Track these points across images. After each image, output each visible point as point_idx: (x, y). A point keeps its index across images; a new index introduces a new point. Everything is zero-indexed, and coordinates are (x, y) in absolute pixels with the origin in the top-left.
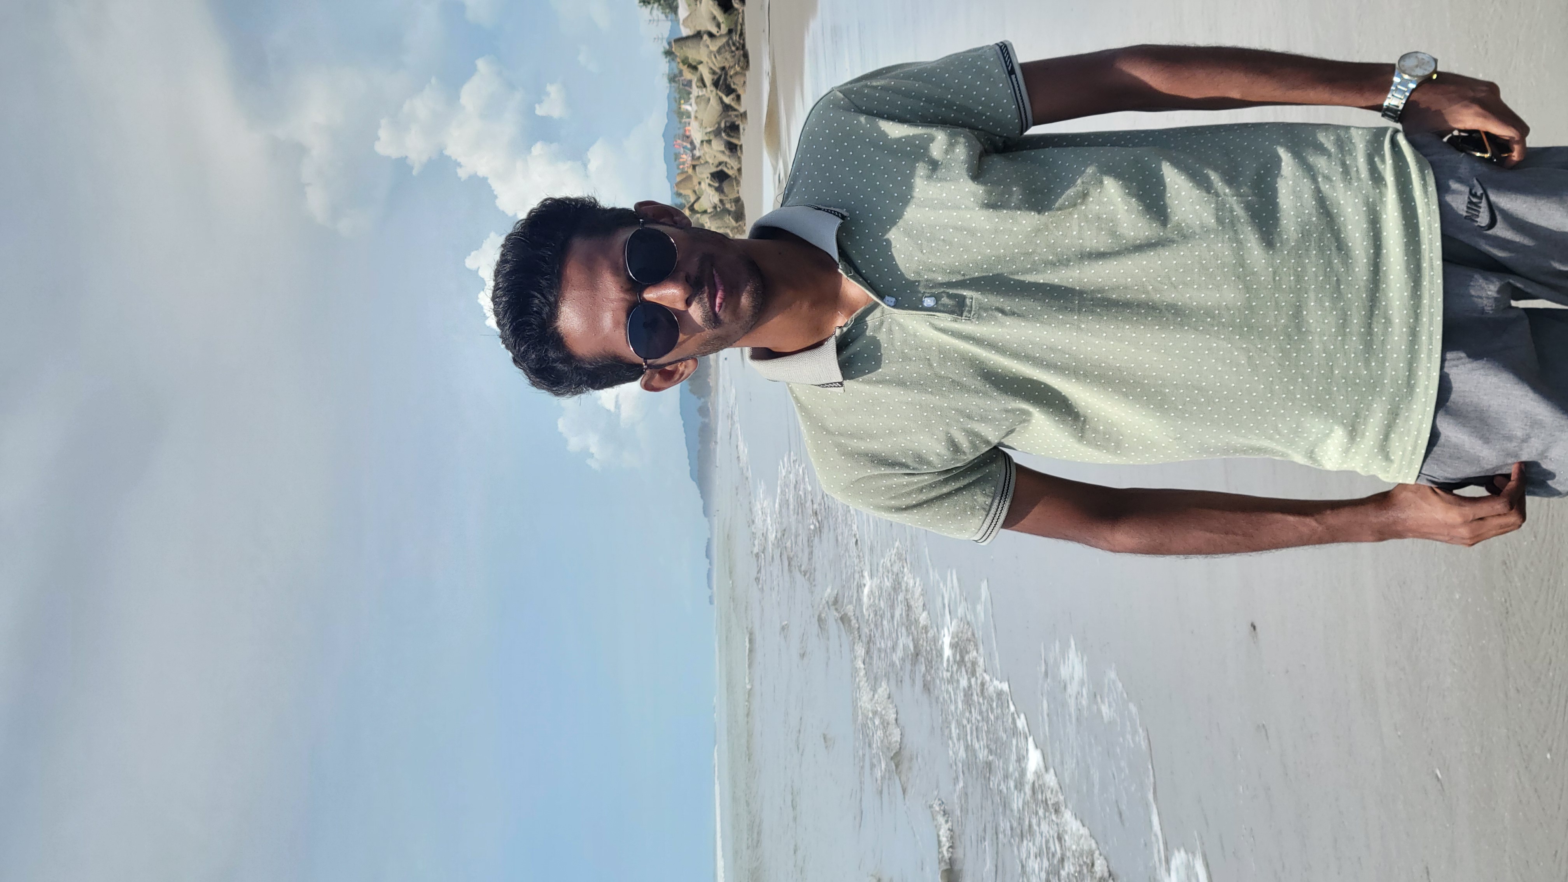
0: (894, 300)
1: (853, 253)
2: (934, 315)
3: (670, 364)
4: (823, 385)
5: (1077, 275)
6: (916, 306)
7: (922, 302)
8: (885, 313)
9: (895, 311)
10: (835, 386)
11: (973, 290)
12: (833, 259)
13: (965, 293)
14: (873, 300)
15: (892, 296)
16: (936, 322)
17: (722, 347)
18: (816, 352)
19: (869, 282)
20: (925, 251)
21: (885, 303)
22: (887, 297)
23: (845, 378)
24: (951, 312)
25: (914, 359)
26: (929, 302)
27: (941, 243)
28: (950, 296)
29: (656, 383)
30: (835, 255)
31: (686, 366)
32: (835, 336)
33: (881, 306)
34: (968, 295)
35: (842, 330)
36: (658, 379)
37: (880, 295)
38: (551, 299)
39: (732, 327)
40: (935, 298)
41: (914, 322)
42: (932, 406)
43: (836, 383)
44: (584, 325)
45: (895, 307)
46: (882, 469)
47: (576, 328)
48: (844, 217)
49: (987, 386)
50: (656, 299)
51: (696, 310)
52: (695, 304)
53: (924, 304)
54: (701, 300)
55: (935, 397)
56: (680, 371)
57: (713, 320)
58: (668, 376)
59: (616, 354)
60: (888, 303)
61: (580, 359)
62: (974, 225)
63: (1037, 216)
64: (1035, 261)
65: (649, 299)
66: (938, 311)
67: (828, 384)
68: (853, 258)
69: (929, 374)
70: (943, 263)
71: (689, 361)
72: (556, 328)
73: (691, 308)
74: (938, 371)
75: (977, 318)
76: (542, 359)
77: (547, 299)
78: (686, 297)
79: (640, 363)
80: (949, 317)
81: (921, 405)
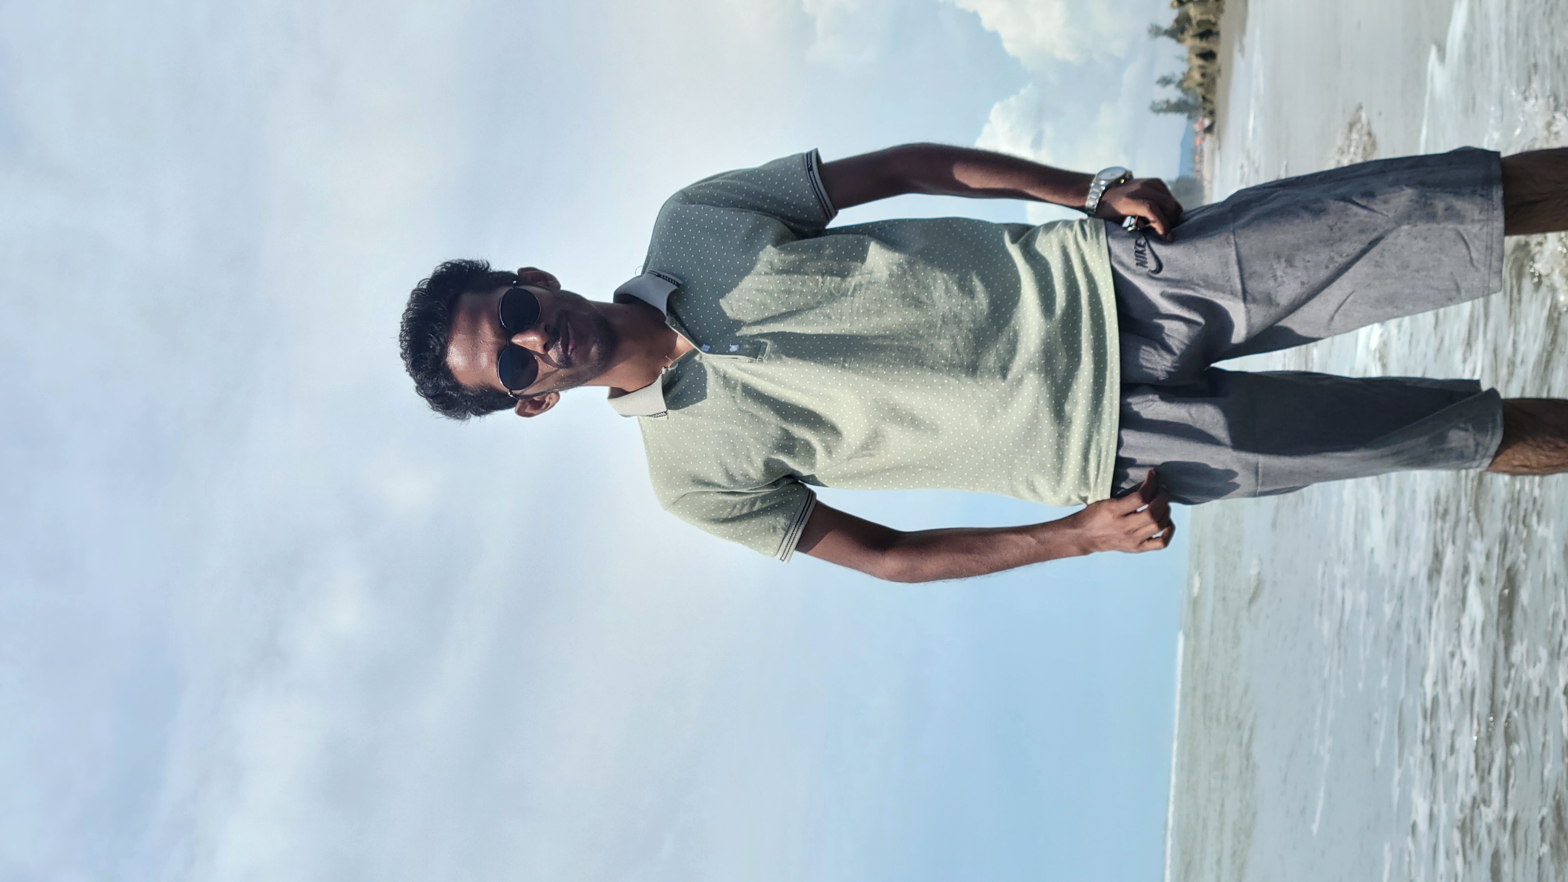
0: (709, 347)
1: (680, 311)
2: (737, 358)
3: (536, 395)
4: (654, 415)
5: (848, 327)
6: (725, 351)
7: (730, 348)
8: (703, 358)
9: (710, 356)
10: (660, 416)
11: (768, 339)
12: (663, 314)
13: (762, 340)
14: (692, 347)
15: (708, 345)
16: (739, 364)
17: (576, 384)
18: (649, 387)
19: (691, 333)
20: (734, 309)
21: (700, 349)
22: (704, 346)
23: (669, 409)
24: (748, 355)
25: (723, 396)
26: (734, 348)
27: (747, 303)
28: (749, 344)
29: (528, 410)
30: (664, 311)
31: (550, 398)
32: (663, 375)
33: (698, 352)
34: (763, 342)
35: (667, 370)
36: (529, 407)
37: (699, 344)
38: (442, 340)
39: (583, 368)
40: (739, 345)
41: (724, 364)
42: (736, 434)
43: (662, 413)
44: (466, 362)
45: (708, 352)
46: (700, 487)
47: (460, 363)
48: (678, 285)
49: (778, 419)
50: (521, 343)
51: (553, 354)
52: (553, 349)
53: (730, 350)
54: (557, 345)
55: (739, 427)
56: (546, 402)
57: (566, 361)
58: (537, 405)
59: (491, 386)
60: (704, 350)
61: (465, 388)
62: (772, 288)
63: (821, 280)
64: (816, 313)
65: (515, 343)
66: (740, 355)
67: (657, 414)
68: (679, 314)
69: (734, 409)
70: (749, 318)
71: (553, 394)
72: (445, 363)
73: (549, 353)
74: (740, 406)
75: (768, 359)
76: (436, 387)
77: (439, 340)
78: (544, 343)
79: (509, 393)
80: (747, 359)
81: (728, 434)
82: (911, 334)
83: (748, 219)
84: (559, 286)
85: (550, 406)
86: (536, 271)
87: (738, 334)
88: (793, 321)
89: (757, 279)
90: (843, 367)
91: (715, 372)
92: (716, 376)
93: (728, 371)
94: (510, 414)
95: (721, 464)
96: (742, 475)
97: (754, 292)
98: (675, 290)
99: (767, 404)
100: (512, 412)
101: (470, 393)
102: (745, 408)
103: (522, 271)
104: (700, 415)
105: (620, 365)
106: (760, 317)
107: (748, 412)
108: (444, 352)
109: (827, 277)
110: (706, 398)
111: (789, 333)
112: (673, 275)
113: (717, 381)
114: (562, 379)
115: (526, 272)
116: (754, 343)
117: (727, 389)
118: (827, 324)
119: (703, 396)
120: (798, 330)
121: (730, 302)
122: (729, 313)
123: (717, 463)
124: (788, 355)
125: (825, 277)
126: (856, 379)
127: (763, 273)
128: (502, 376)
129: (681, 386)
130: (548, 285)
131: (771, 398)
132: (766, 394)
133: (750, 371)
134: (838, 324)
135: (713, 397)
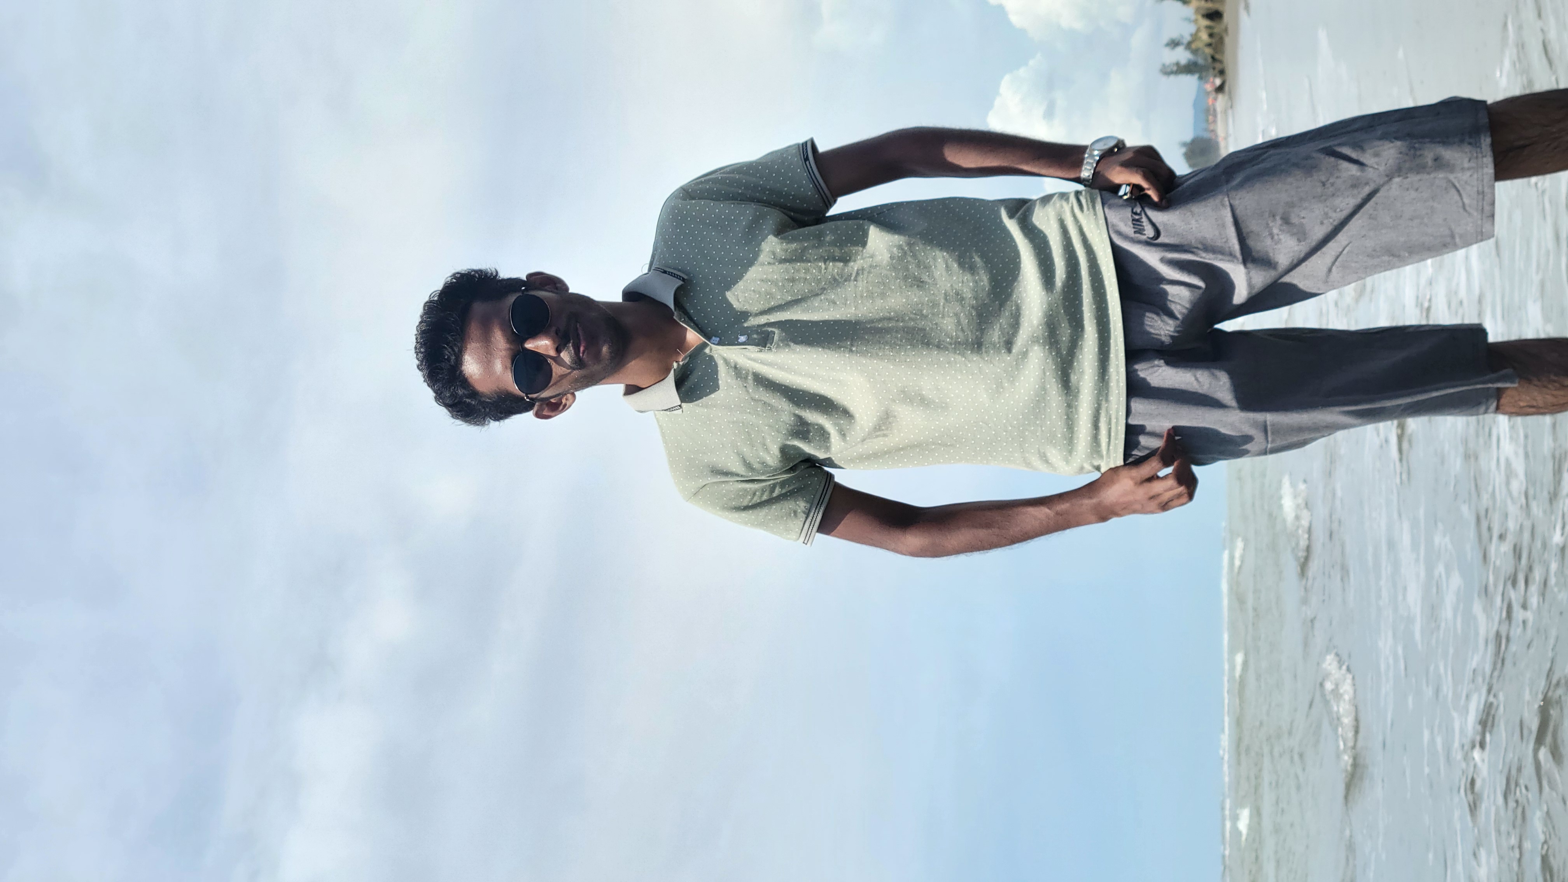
0: (718, 339)
1: (687, 306)
2: (746, 349)
3: (553, 397)
4: (669, 409)
5: (853, 311)
6: (733, 342)
7: (739, 338)
8: (713, 350)
9: (720, 347)
10: (675, 410)
11: (775, 328)
12: (672, 310)
13: (770, 329)
14: (702, 340)
15: (718, 337)
16: (748, 354)
17: (590, 384)
18: (662, 383)
19: (700, 326)
20: (740, 300)
21: (710, 342)
22: (714, 338)
23: (682, 402)
24: (757, 345)
25: (735, 387)
26: (742, 339)
27: (753, 294)
28: (758, 333)
29: (545, 413)
30: (672, 306)
31: (567, 399)
32: (674, 369)
33: (708, 345)
34: (771, 331)
35: (679, 364)
36: (546, 409)
37: (709, 338)
38: (456, 350)
39: (597, 368)
40: (748, 336)
41: (734, 355)
42: (751, 423)
43: (677, 406)
44: (482, 370)
45: (718, 344)
46: (719, 477)
47: (476, 371)
48: (683, 280)
49: (791, 406)
50: (534, 348)
51: (565, 356)
52: (564, 351)
53: (739, 341)
54: (568, 348)
55: (753, 416)
56: (563, 403)
57: (579, 363)
58: (552, 407)
59: (507, 391)
60: (714, 342)
61: (482, 395)
62: (776, 277)
63: (823, 266)
64: (821, 300)
65: (528, 348)
66: (749, 345)
67: (672, 408)
68: (687, 308)
69: (747, 398)
70: (755, 309)
71: (569, 395)
72: (461, 372)
73: (562, 355)
74: (753, 395)
75: (776, 348)
76: (454, 395)
77: (453, 350)
78: (556, 346)
79: (525, 398)
80: (756, 349)
81: (743, 423)
82: (915, 314)
83: (748, 211)
84: (567, 289)
85: (566, 407)
86: (543, 276)
87: (746, 325)
88: (799, 308)
89: (760, 269)
90: (851, 351)
91: (726, 363)
92: (727, 368)
93: (739, 362)
94: (528, 418)
95: (738, 454)
96: (759, 463)
97: (759, 283)
98: (681, 286)
99: (778, 392)
100: (529, 415)
101: (488, 400)
102: (757, 397)
103: (530, 276)
104: (715, 407)
105: (633, 363)
106: (767, 306)
107: (761, 401)
108: (459, 362)
109: (829, 263)
110: (719, 389)
111: (796, 320)
112: (679, 270)
113: (729, 373)
114: (576, 380)
115: (534, 277)
116: (762, 332)
117: (739, 379)
118: (832, 310)
119: (715, 387)
120: (805, 317)
121: (736, 293)
122: (736, 305)
123: (734, 452)
124: (796, 343)
125: (827, 263)
126: (864, 362)
127: (766, 263)
128: (517, 381)
129: (694, 379)
130: (557, 288)
131: (783, 385)
132: (778, 382)
133: (761, 360)
134: (843, 309)
135: (726, 388)
